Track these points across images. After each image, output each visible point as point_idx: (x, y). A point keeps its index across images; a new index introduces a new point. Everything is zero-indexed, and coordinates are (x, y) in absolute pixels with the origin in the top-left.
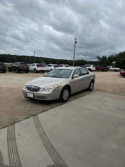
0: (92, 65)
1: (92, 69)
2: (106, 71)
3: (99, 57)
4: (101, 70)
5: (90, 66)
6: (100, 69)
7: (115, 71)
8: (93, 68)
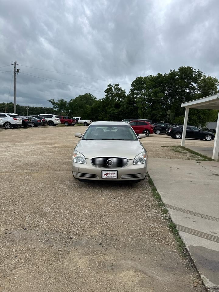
0: (54, 115)
1: (56, 122)
2: (73, 125)
3: (53, 100)
4: (66, 124)
5: (52, 117)
6: (66, 122)
7: (86, 125)
8: (57, 120)
